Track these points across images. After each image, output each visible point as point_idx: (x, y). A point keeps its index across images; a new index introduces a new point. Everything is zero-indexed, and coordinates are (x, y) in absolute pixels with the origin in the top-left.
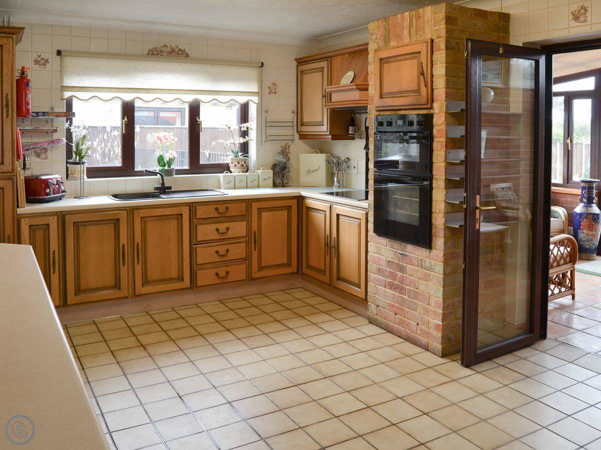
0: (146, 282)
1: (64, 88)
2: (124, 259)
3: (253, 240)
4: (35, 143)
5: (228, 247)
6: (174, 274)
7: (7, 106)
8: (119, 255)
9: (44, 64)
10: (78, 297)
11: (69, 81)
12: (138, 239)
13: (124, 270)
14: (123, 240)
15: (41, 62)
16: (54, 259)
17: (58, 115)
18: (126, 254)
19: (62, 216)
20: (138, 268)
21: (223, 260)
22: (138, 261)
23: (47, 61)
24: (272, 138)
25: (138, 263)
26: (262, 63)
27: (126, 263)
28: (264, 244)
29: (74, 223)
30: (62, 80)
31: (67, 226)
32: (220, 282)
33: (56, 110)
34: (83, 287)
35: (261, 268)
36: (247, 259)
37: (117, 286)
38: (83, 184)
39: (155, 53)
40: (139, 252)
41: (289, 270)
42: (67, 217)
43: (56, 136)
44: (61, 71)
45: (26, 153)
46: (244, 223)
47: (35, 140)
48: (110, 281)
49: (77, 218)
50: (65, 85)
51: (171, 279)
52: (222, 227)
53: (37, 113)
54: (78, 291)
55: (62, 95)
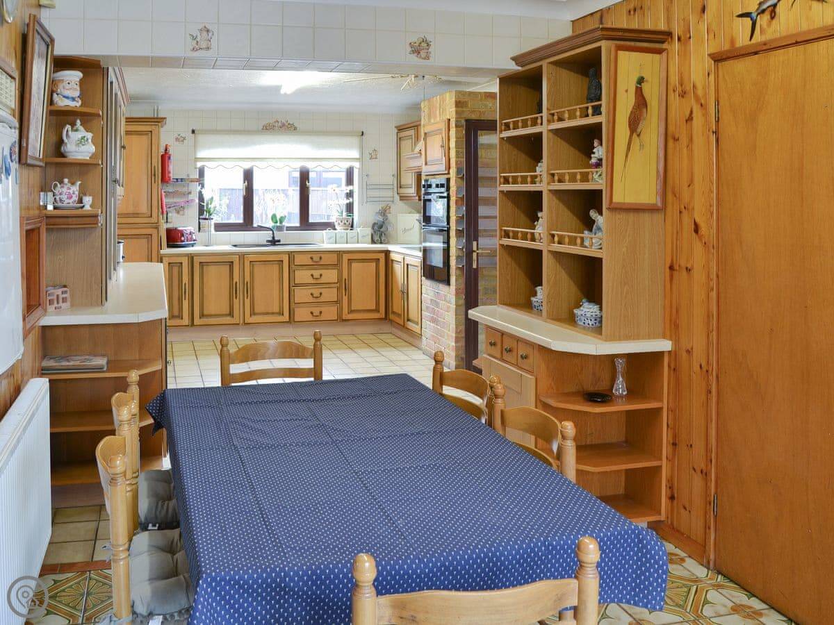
0: (253, 313)
1: (197, 159)
2: (236, 293)
3: (344, 286)
4: (175, 203)
5: (322, 290)
6: (276, 309)
7: (155, 175)
8: (233, 290)
9: (183, 141)
10: (202, 320)
11: (200, 154)
12: (247, 279)
13: (236, 302)
14: (236, 279)
15: (181, 139)
16: (185, 289)
17: (192, 181)
18: (238, 289)
19: (191, 257)
20: (247, 302)
21: (317, 301)
22: (247, 296)
23: (184, 139)
24: (372, 199)
25: (247, 298)
26: (363, 132)
27: (238, 297)
28: (354, 291)
29: (200, 263)
30: (195, 153)
31: (195, 264)
32: (314, 320)
33: (191, 177)
34: (205, 313)
35: (351, 311)
36: (338, 302)
37: (231, 314)
38: (210, 236)
39: (268, 128)
40: (249, 289)
41: (376, 315)
42: (195, 258)
43: (191, 197)
44: (195, 146)
45: (168, 210)
46: (336, 271)
47: (175, 200)
48: (226, 310)
49: (203, 259)
50: (198, 157)
51: (273, 313)
52: (316, 273)
53: (177, 179)
54: (202, 316)
55: (196, 165)
